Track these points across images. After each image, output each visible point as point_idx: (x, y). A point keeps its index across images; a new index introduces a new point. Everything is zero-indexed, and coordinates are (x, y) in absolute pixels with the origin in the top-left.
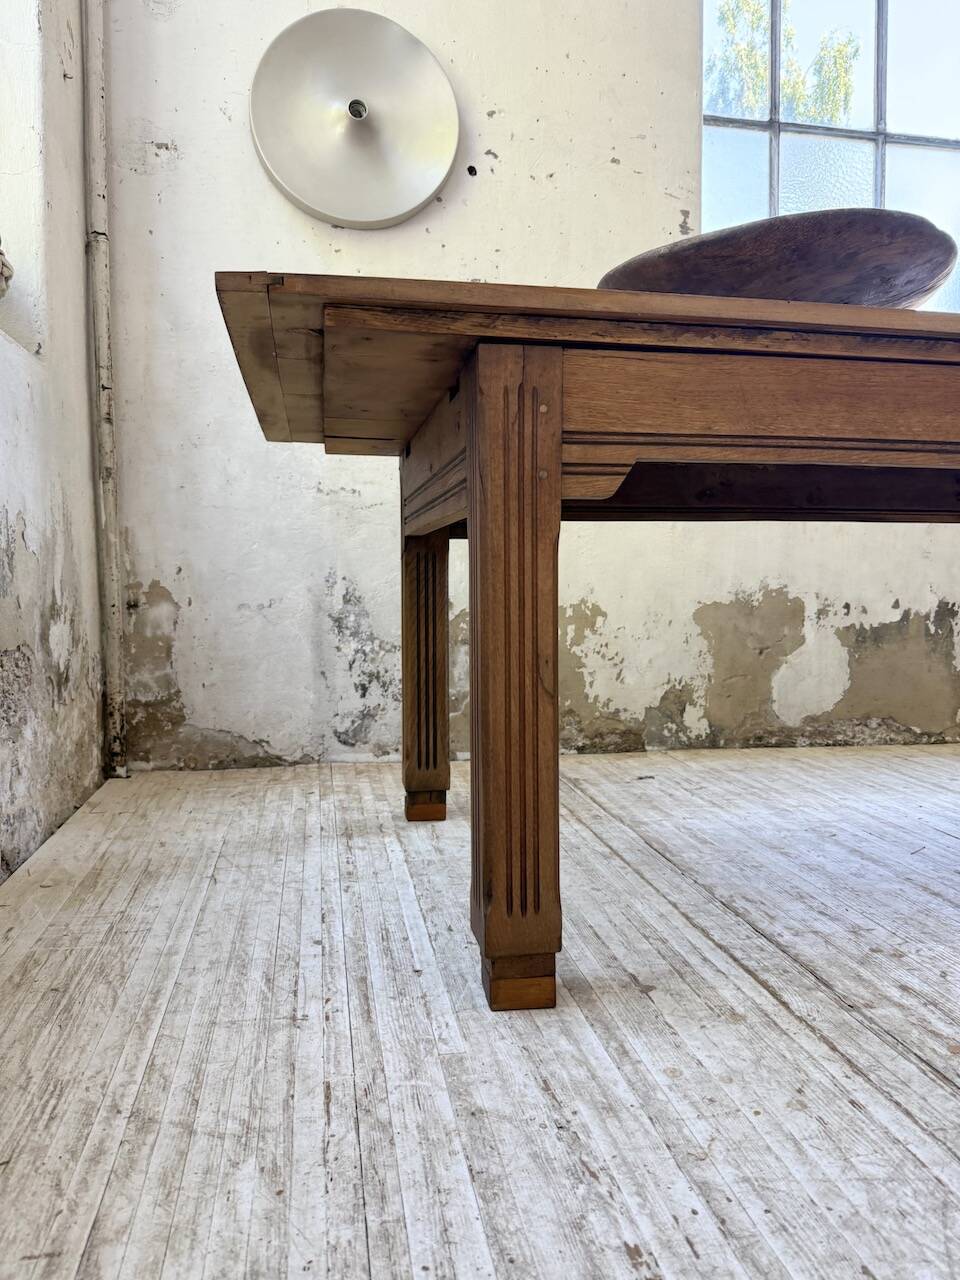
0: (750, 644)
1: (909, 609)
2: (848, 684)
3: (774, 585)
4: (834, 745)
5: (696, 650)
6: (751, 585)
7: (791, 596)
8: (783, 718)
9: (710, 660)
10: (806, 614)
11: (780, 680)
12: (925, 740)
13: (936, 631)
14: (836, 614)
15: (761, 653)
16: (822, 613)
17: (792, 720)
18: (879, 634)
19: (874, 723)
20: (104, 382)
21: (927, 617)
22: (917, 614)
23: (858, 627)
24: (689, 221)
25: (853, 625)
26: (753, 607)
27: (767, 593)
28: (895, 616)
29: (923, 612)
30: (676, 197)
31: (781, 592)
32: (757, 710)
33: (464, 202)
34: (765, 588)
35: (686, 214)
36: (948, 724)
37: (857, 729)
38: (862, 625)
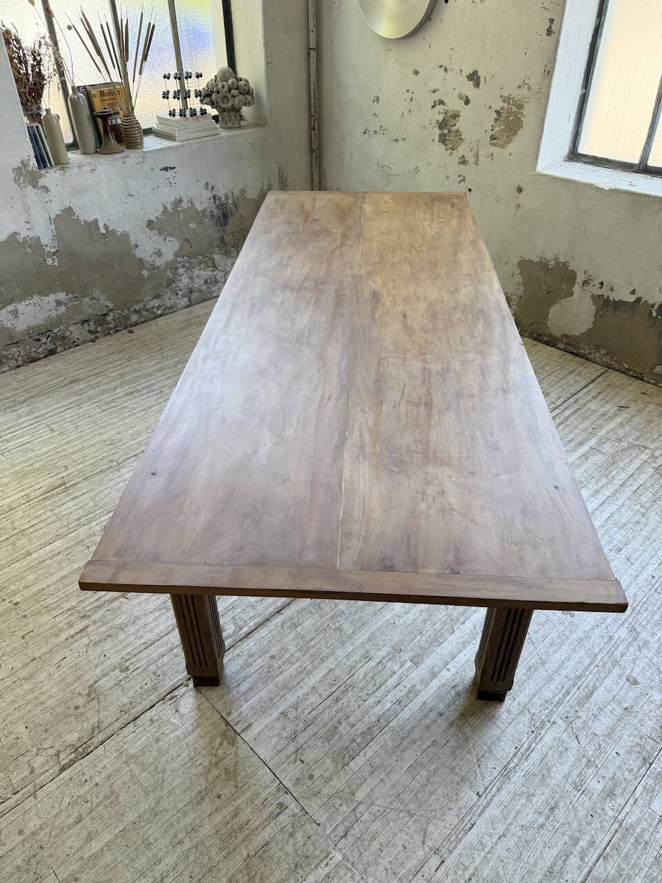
0: (544, 286)
1: (641, 298)
2: (591, 326)
3: (562, 259)
4: (577, 355)
5: (516, 281)
6: (550, 256)
7: (570, 268)
8: (551, 330)
9: (522, 288)
10: (577, 281)
11: (554, 310)
12: (631, 373)
13: (657, 316)
14: (594, 286)
15: (549, 293)
16: (585, 283)
17: (556, 333)
18: (619, 305)
19: (603, 352)
20: (312, 114)
21: (653, 306)
22: (646, 302)
23: (606, 297)
24: (553, 26)
25: (603, 295)
26: (548, 268)
27: (558, 263)
28: (632, 299)
29: (651, 302)
30: (547, 9)
31: (565, 265)
32: (539, 321)
33: (441, 21)
34: (556, 259)
35: (552, 21)
36: (648, 371)
37: (592, 351)
38: (608, 297)
